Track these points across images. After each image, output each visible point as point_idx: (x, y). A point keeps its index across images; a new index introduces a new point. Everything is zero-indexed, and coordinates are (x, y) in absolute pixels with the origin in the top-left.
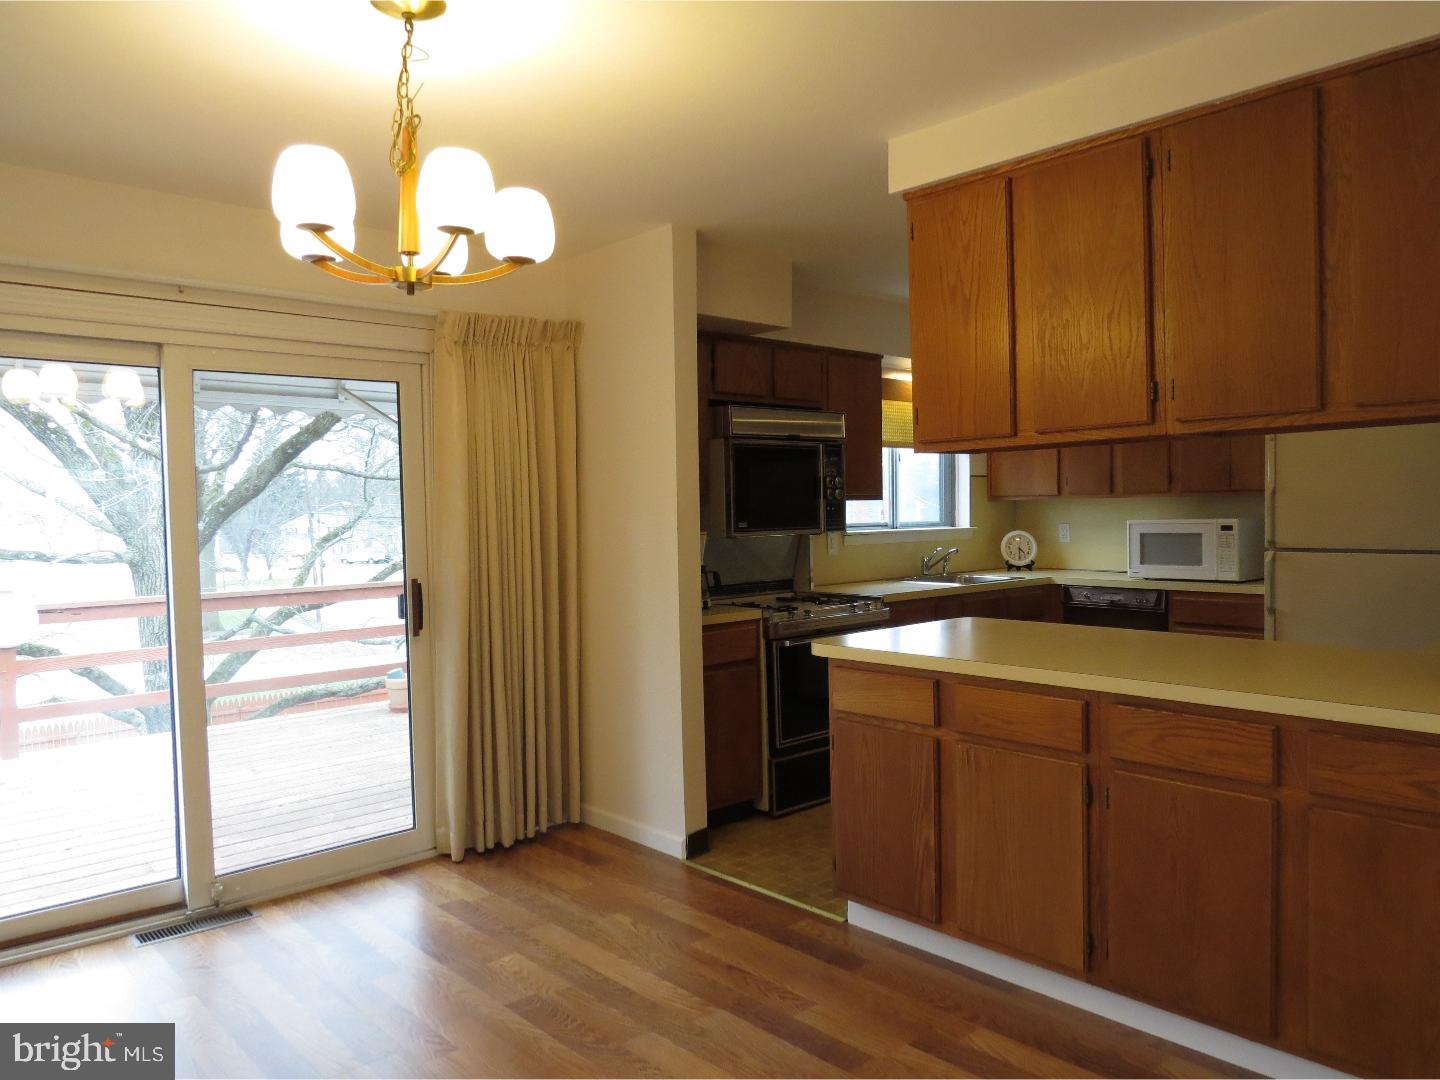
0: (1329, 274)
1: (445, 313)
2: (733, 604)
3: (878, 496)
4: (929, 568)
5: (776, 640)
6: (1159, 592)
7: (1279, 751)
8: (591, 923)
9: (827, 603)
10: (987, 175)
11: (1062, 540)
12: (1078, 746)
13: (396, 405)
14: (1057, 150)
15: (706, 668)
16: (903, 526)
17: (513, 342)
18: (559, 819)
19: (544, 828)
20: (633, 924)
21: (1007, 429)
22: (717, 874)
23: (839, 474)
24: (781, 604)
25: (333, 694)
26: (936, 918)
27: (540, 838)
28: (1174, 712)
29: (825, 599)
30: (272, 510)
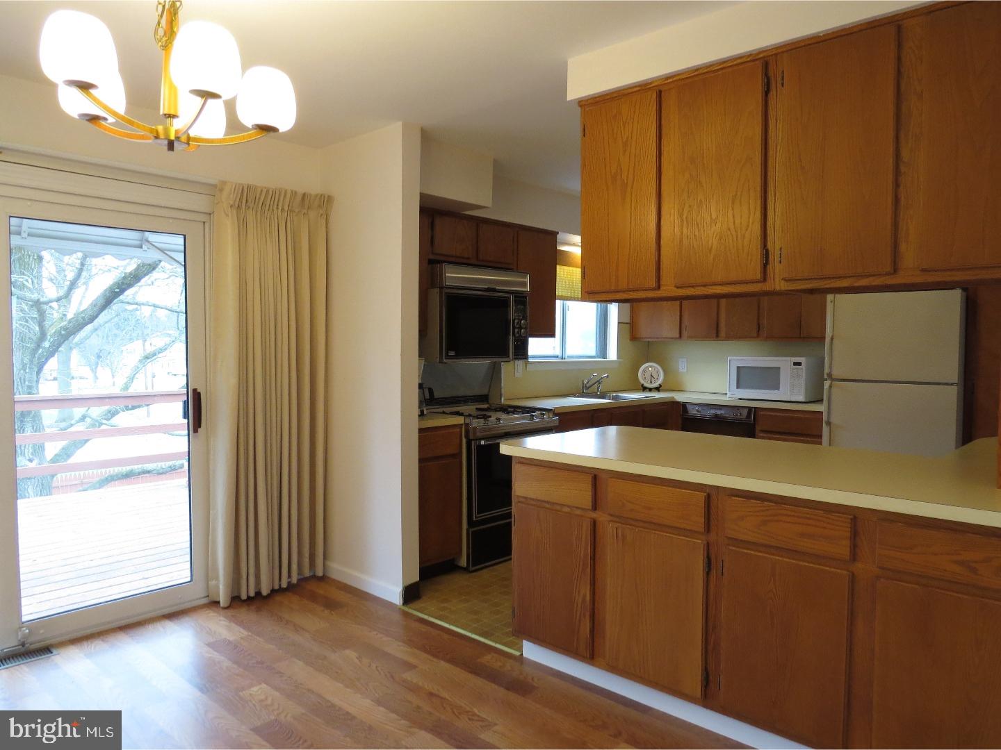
0: (903, 169)
1: (224, 183)
2: (444, 413)
3: (552, 335)
4: (587, 388)
5: (474, 440)
6: (750, 409)
7: (855, 534)
8: (325, 657)
9: (513, 413)
10: (642, 89)
11: (681, 370)
12: (701, 528)
13: (183, 254)
14: (697, 69)
15: (420, 461)
16: (569, 357)
17: (277, 208)
18: (307, 573)
19: (294, 580)
20: (357, 658)
21: (653, 284)
22: (426, 617)
23: (524, 318)
24: (479, 413)
25: (149, 472)
26: (590, 655)
27: (291, 588)
28: (775, 503)
29: (512, 410)
30: (116, 335)
